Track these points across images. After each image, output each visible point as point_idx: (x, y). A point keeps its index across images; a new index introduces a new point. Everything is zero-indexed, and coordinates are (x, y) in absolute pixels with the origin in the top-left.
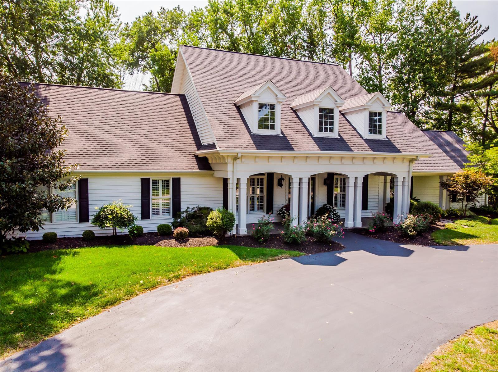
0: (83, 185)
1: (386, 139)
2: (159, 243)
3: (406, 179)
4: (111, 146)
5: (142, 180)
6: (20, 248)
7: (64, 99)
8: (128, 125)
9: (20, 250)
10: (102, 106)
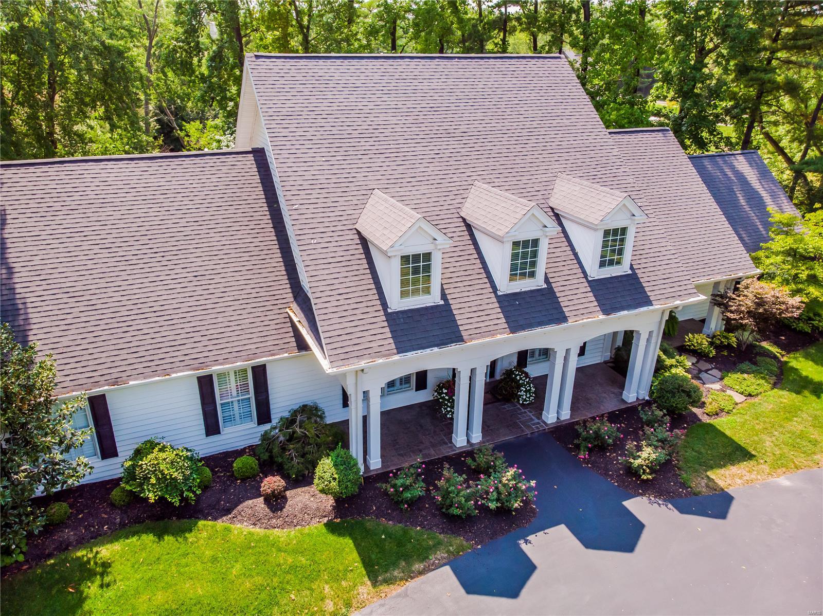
0: (98, 406)
1: (630, 272)
2: (239, 508)
3: (654, 335)
4: (136, 317)
5: (200, 379)
6: (12, 557)
7: (32, 204)
8: (162, 254)
9: (13, 560)
10: (109, 210)
